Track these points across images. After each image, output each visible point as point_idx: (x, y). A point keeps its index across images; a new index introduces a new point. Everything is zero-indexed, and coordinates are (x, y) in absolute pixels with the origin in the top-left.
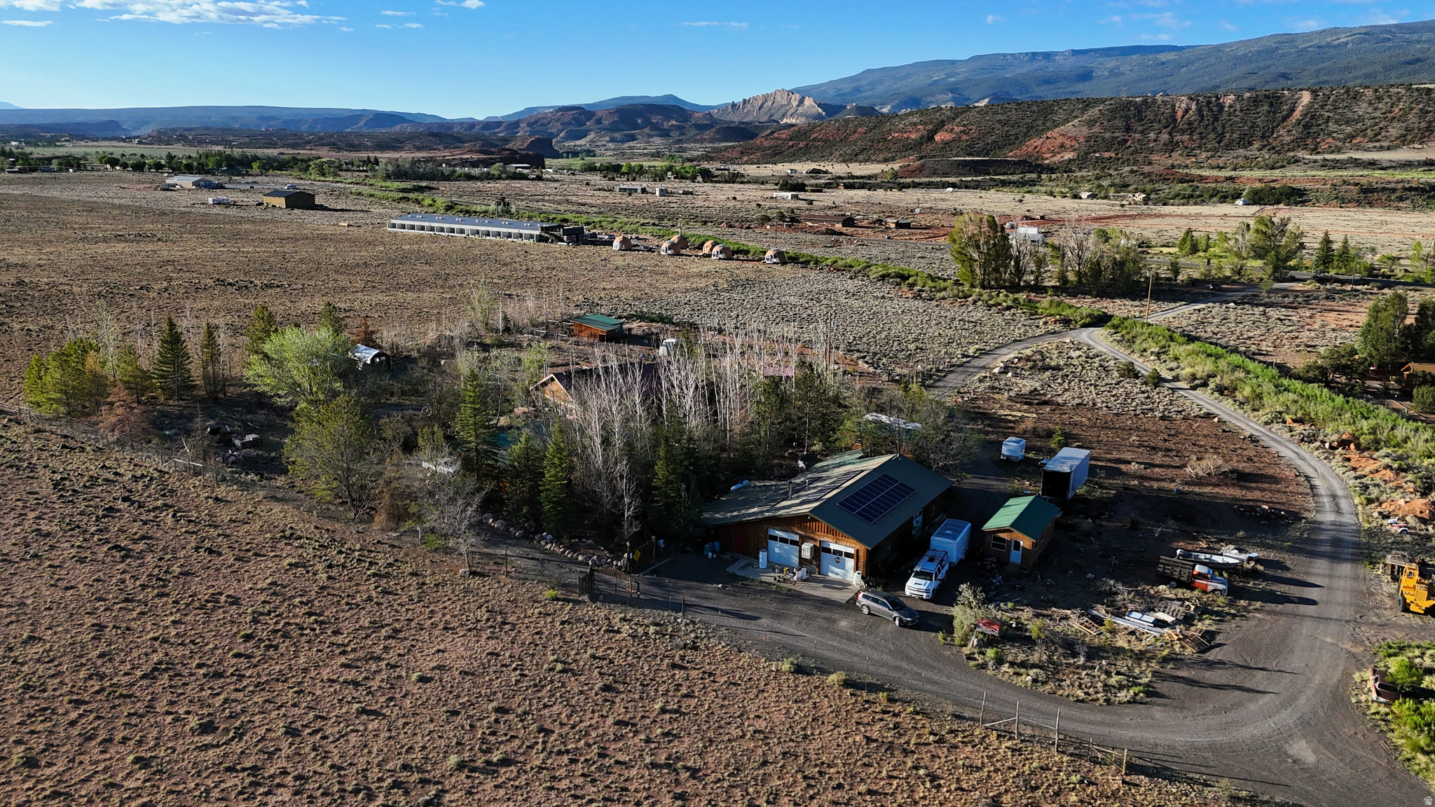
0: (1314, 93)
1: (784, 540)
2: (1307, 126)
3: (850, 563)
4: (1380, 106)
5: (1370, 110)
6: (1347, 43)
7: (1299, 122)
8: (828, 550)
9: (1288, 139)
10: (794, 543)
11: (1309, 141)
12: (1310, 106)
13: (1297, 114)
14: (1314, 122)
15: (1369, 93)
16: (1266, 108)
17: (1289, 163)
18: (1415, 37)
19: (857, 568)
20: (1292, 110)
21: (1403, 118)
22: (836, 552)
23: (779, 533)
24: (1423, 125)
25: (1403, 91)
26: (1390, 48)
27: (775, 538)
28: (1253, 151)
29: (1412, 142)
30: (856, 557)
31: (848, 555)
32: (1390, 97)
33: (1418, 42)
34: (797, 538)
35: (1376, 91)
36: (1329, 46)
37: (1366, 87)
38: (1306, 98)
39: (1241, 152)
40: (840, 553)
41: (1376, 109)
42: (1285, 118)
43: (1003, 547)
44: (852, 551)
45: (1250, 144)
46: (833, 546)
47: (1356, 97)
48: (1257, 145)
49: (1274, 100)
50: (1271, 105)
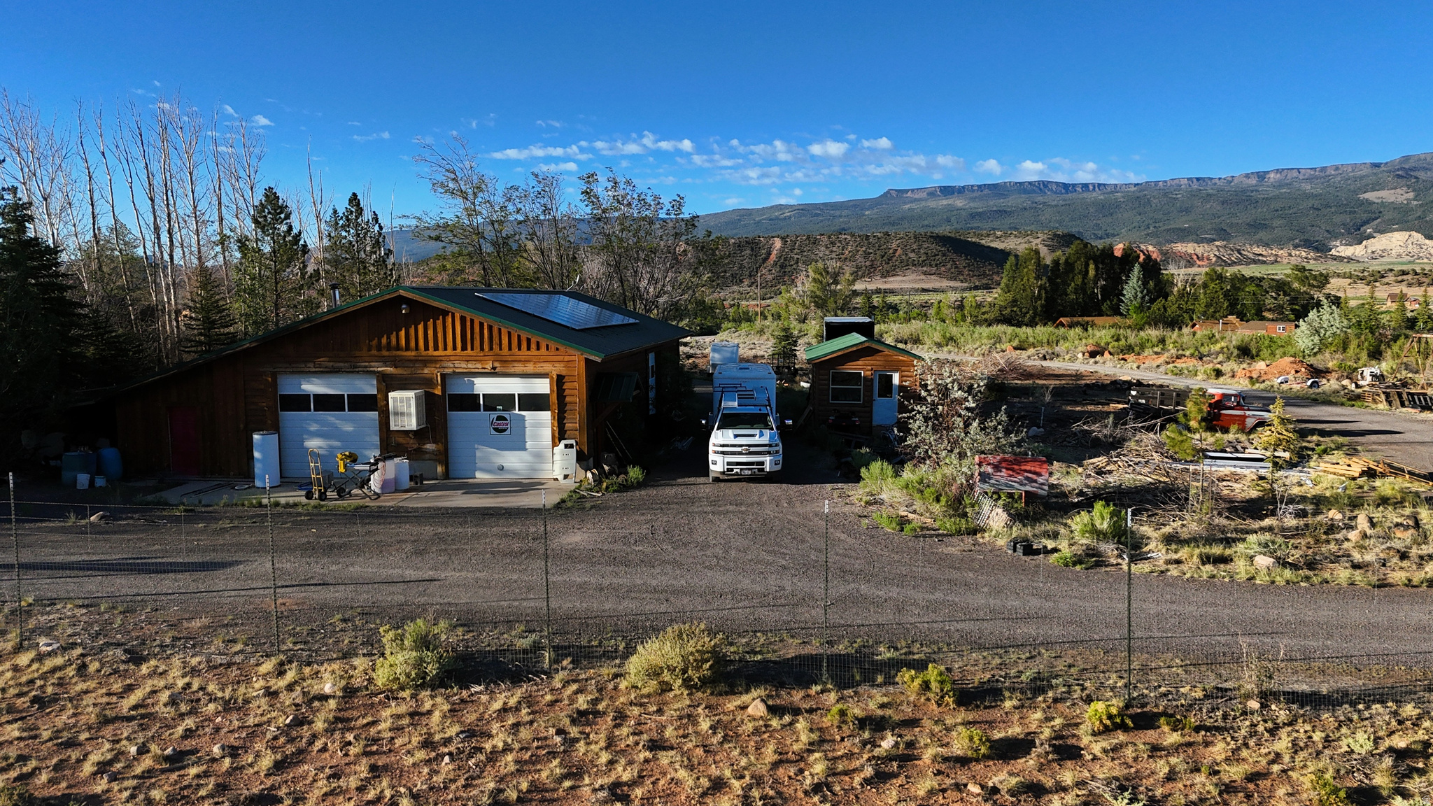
0: (783, 239)
1: (328, 403)
2: (782, 267)
3: (541, 423)
4: (834, 249)
5: (827, 253)
6: (790, 217)
7: (776, 263)
8: (469, 402)
9: (770, 277)
10: (360, 403)
11: (786, 278)
12: (782, 250)
13: (773, 257)
14: (787, 262)
15: (825, 239)
16: (748, 252)
17: (776, 294)
18: (838, 213)
19: (560, 434)
20: (769, 254)
21: (852, 258)
22: (494, 402)
23: (313, 387)
24: (868, 263)
25: (849, 237)
26: (822, 221)
27: (300, 402)
28: (745, 287)
29: (863, 276)
30: (557, 403)
31: (533, 402)
32: (840, 242)
33: (840, 216)
34: (369, 387)
35: (829, 237)
36: (777, 218)
37: (821, 235)
38: (778, 244)
39: (735, 288)
40: (506, 401)
41: (832, 252)
42: (765, 260)
43: (855, 394)
44: (542, 387)
45: (741, 281)
46: (485, 386)
47: (815, 242)
48: (746, 282)
49: (753, 244)
50: (752, 249)
